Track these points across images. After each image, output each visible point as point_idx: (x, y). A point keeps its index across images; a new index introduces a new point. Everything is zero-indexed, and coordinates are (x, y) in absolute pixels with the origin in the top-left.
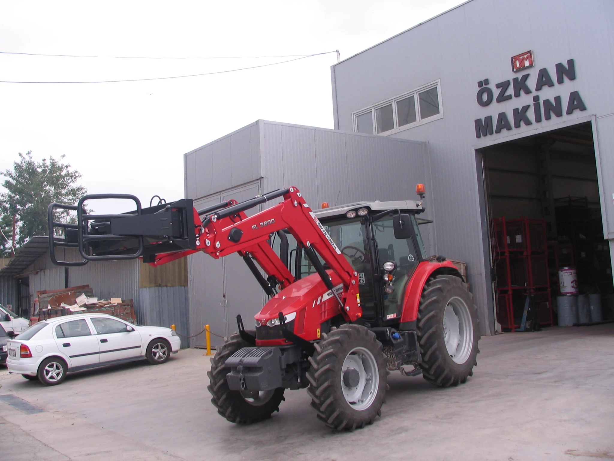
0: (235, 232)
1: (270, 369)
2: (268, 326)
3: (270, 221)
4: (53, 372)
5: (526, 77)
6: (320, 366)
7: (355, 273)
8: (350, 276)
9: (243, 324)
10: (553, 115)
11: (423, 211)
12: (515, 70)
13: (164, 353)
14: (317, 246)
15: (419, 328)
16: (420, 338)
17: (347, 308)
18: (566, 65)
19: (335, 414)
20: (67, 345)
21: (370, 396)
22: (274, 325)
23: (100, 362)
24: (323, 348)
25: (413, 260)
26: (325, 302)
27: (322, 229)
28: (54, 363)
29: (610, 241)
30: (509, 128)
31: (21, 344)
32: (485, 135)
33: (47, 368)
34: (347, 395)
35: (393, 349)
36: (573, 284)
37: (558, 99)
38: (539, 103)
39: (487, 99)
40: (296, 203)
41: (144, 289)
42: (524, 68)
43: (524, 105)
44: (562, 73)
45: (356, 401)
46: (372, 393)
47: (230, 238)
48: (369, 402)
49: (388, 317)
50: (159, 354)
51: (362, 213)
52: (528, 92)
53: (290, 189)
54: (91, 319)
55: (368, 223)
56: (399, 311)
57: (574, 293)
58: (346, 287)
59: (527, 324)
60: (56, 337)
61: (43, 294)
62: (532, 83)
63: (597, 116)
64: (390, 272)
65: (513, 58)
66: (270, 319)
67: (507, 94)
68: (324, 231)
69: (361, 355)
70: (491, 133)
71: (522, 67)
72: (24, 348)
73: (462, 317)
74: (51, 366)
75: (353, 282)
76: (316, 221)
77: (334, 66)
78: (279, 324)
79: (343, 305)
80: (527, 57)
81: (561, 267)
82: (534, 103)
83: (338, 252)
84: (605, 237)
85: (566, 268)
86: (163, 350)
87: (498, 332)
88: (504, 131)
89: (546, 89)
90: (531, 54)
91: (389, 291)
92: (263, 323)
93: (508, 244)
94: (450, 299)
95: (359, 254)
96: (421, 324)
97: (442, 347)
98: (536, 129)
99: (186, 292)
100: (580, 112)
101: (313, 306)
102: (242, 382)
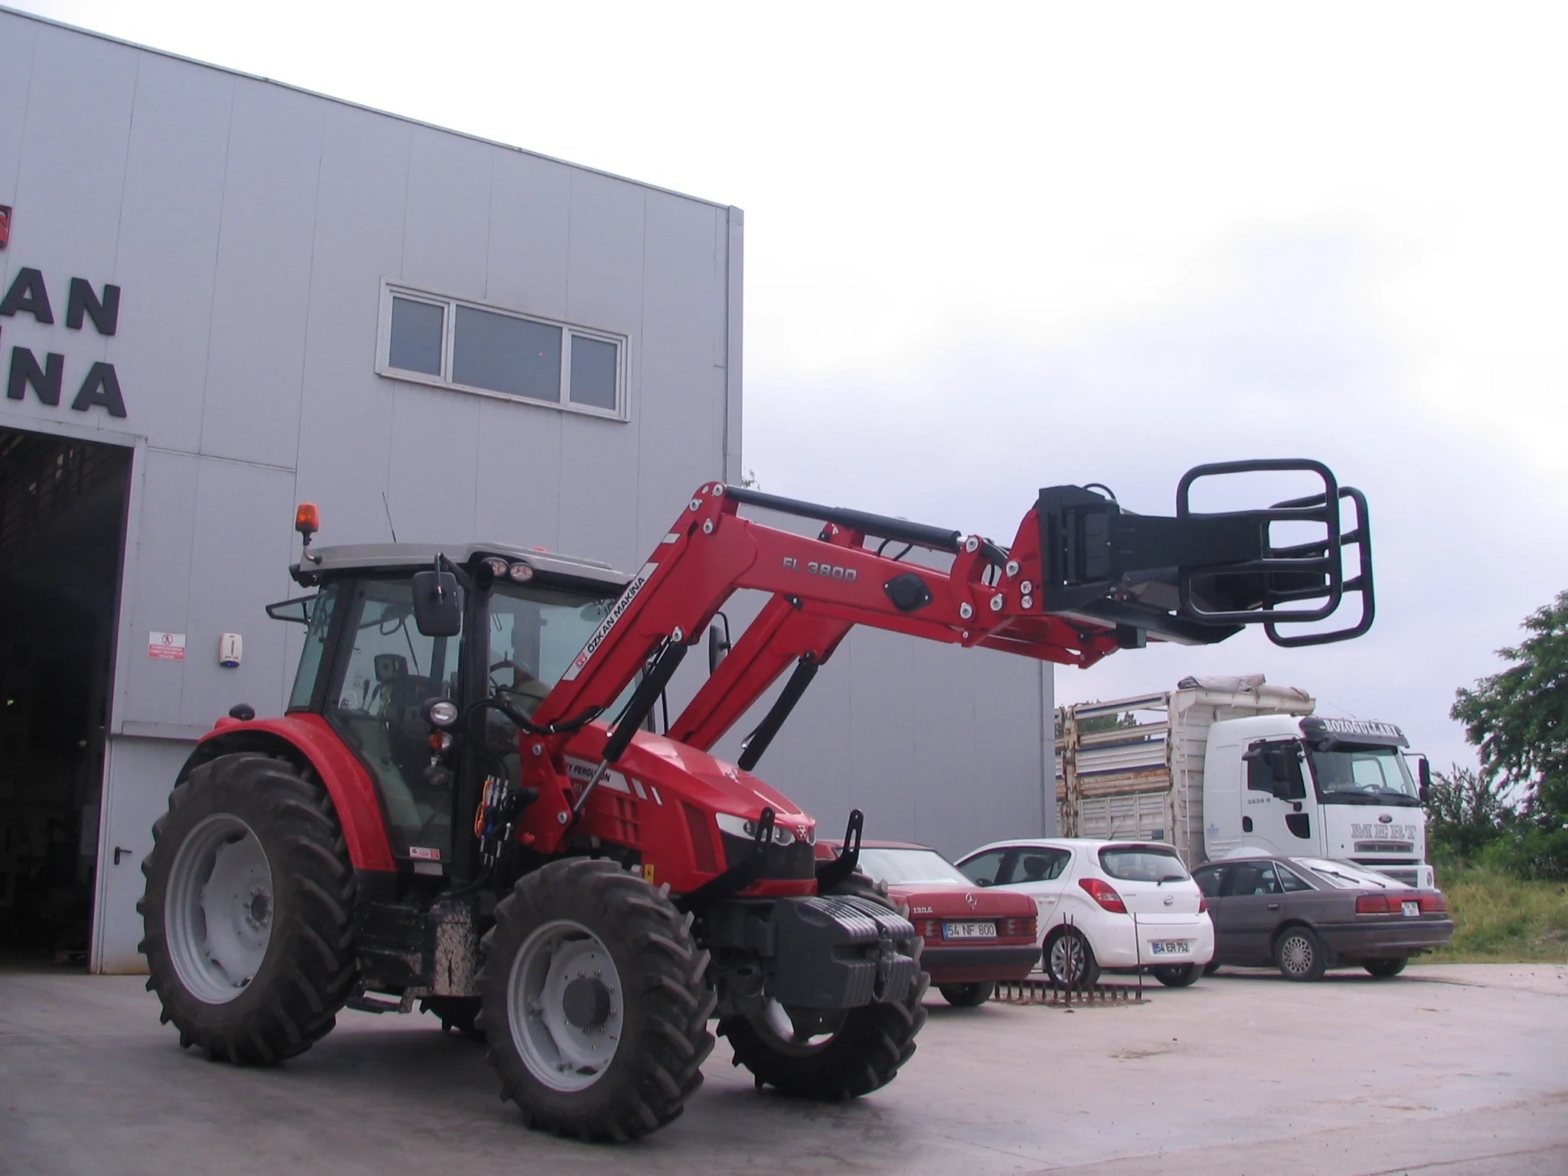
10: (30, 393)
18: (98, 291)
37: (56, 362)
44: (83, 307)
63: (151, 442)
84: (116, 728)
89: (26, 320)
90: (8, 217)
100: (108, 416)
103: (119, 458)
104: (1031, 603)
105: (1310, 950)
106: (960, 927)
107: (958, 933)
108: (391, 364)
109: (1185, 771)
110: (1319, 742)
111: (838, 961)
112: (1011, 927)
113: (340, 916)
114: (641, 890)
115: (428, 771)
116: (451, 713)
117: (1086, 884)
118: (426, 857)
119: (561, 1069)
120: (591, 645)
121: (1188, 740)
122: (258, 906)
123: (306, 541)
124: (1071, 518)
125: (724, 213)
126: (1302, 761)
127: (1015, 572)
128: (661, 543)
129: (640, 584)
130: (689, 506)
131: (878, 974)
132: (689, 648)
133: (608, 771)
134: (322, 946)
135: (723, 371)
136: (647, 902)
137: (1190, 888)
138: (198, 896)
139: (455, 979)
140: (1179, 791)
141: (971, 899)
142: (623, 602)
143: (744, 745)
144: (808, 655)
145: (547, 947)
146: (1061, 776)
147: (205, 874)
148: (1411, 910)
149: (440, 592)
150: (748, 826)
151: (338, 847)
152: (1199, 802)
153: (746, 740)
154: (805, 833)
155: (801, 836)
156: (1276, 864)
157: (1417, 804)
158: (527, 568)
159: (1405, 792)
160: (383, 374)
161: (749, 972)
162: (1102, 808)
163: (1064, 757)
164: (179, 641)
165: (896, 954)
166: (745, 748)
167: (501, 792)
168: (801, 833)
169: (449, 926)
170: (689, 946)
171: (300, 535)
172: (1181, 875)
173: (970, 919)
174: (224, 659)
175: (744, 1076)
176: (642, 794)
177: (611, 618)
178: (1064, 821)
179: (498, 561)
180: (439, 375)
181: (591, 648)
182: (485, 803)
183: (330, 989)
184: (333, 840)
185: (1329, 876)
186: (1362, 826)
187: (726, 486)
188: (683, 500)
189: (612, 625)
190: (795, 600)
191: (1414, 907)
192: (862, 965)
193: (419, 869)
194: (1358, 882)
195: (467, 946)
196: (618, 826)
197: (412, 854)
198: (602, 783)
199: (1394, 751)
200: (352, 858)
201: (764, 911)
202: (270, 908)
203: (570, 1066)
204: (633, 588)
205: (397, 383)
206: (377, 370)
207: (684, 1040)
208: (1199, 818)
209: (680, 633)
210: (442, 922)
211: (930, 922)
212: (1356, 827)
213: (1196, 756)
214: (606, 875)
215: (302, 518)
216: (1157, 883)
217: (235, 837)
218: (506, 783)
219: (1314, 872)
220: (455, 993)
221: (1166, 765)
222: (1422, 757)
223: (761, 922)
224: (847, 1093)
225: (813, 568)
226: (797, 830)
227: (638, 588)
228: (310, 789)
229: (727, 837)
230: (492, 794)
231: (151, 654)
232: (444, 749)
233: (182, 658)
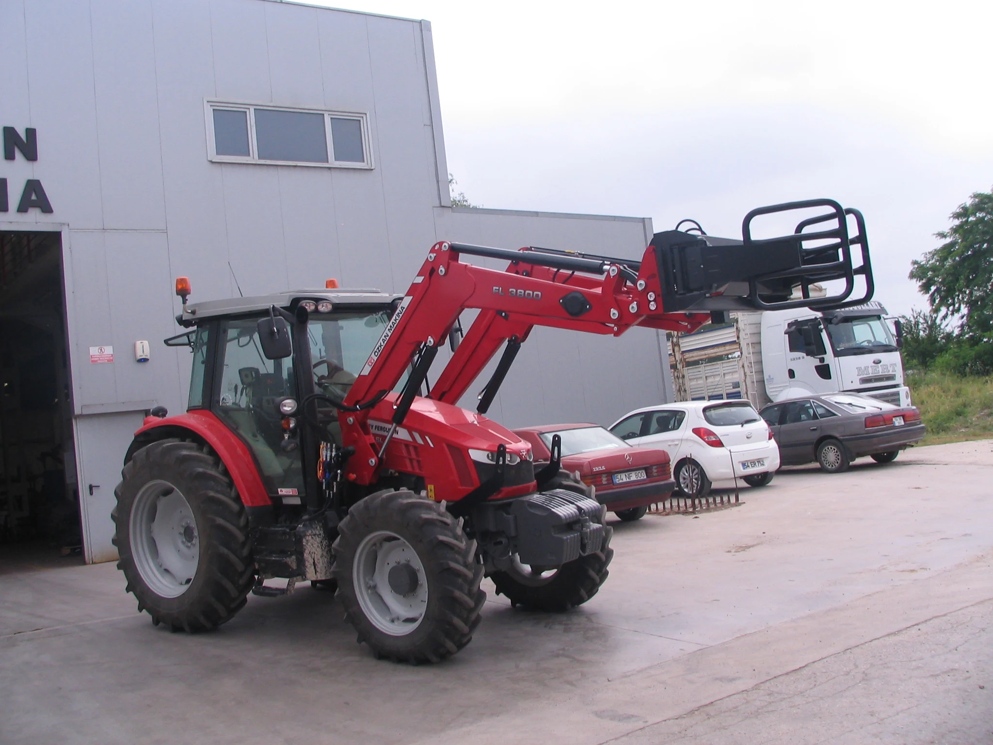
18: (22, 133)
44: (13, 144)
63: (71, 226)
84: (78, 412)
100: (41, 213)
103: (52, 240)
104: (655, 307)
105: (838, 453)
106: (623, 475)
107: (622, 480)
108: (218, 153)
109: (749, 344)
110: (832, 319)
111: (557, 536)
112: (655, 471)
113: (241, 537)
114: (428, 508)
115: (283, 443)
116: (293, 405)
117: (697, 431)
118: (290, 494)
119: (393, 621)
120: (376, 352)
121: (750, 324)
122: (188, 533)
123: (184, 301)
124: (676, 251)
125: (418, 25)
126: (822, 331)
127: (643, 287)
128: (413, 284)
129: (402, 310)
130: (427, 258)
131: (582, 539)
132: (439, 348)
133: (397, 428)
134: (233, 558)
135: (430, 128)
136: (433, 516)
137: (762, 425)
138: (149, 531)
139: (318, 570)
140: (747, 357)
141: (628, 458)
142: (393, 323)
143: (480, 398)
144: (513, 338)
145: (374, 548)
146: (671, 354)
147: (152, 517)
148: (899, 422)
149: (276, 331)
150: (490, 455)
151: (233, 494)
152: (760, 362)
153: (480, 394)
154: (526, 454)
155: (523, 457)
156: (813, 402)
157: (896, 350)
158: (328, 304)
159: (888, 343)
160: (214, 161)
161: (501, 543)
162: (699, 372)
163: (672, 342)
164: (109, 350)
165: (592, 523)
166: (480, 399)
167: (331, 451)
168: (523, 455)
169: (310, 537)
170: (463, 539)
171: (180, 298)
172: (754, 418)
173: (628, 469)
174: (139, 358)
175: (504, 600)
176: (420, 441)
177: (386, 334)
178: (676, 382)
179: (308, 303)
180: (249, 155)
181: (376, 354)
182: (323, 459)
183: (241, 582)
184: (229, 490)
185: (847, 406)
186: (863, 368)
187: (450, 243)
188: (423, 255)
189: (388, 338)
190: (503, 314)
191: (900, 419)
192: (572, 536)
193: (286, 501)
194: (865, 408)
195: (323, 549)
196: (408, 462)
197: (280, 493)
198: (395, 436)
199: (879, 318)
200: (243, 500)
201: (506, 507)
202: (196, 533)
203: (398, 619)
204: (398, 313)
205: (223, 165)
206: (209, 159)
207: (467, 599)
208: (761, 372)
209: (432, 340)
210: (305, 535)
211: (604, 475)
212: (859, 369)
213: (755, 334)
214: (405, 501)
215: (180, 287)
216: (740, 425)
217: (167, 492)
218: (334, 445)
219: (836, 404)
220: (319, 578)
221: (737, 341)
222: (897, 319)
223: (505, 515)
224: (569, 606)
225: (512, 292)
226: (521, 454)
227: (401, 313)
228: (210, 459)
229: (477, 464)
230: (326, 453)
231: (92, 361)
232: (292, 427)
233: (112, 360)
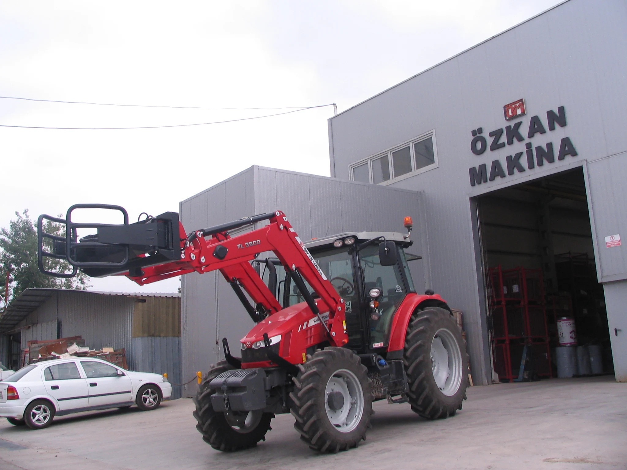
0: (220, 249)
1: (255, 389)
2: (254, 348)
3: (255, 241)
4: (40, 415)
5: (518, 125)
6: (303, 385)
7: (341, 300)
8: (337, 303)
9: (229, 348)
10: (545, 161)
11: (410, 244)
12: (507, 118)
13: (154, 400)
14: (303, 270)
15: (406, 357)
16: (407, 368)
17: (333, 333)
18: (557, 112)
19: (318, 434)
20: (55, 388)
21: (355, 419)
22: (259, 348)
23: (89, 406)
24: (307, 368)
25: (401, 291)
26: (311, 328)
27: (308, 254)
28: (41, 406)
29: (604, 285)
30: (503, 176)
31: (9, 386)
32: (479, 183)
33: (34, 410)
34: (331, 417)
35: (379, 376)
36: (571, 334)
37: (550, 146)
38: (532, 150)
39: (480, 148)
40: (281, 227)
41: (137, 339)
42: (517, 116)
43: (517, 153)
44: (553, 120)
45: (341, 425)
46: (357, 416)
47: (215, 254)
48: (354, 424)
49: (375, 345)
50: (150, 400)
51: (349, 242)
52: (520, 139)
53: (276, 212)
54: (81, 362)
55: (355, 252)
56: (386, 340)
57: (573, 344)
58: (332, 314)
59: (525, 374)
60: (45, 380)
61: (34, 344)
62: (524, 131)
63: (588, 160)
64: (376, 299)
65: (506, 106)
66: (256, 341)
67: (501, 141)
68: (310, 256)
69: (346, 378)
70: (486, 181)
71: (514, 116)
72: (11, 389)
73: (452, 350)
74: (38, 409)
75: (339, 308)
76: (302, 246)
77: (331, 119)
78: (264, 346)
79: (329, 331)
80: (520, 106)
81: (559, 318)
82: (527, 150)
83: (325, 278)
84: (599, 281)
85: (565, 318)
86: (153, 396)
87: (495, 382)
88: (498, 179)
89: (538, 136)
90: (523, 103)
91: (375, 318)
92: (248, 346)
93: (505, 295)
94: (437, 330)
95: (346, 285)
96: (408, 354)
97: (430, 378)
98: (530, 176)
99: (179, 343)
100: (572, 157)
101: (299, 331)
102: (226, 402)
164: (617, 238)
231: (607, 246)
233: (620, 244)
